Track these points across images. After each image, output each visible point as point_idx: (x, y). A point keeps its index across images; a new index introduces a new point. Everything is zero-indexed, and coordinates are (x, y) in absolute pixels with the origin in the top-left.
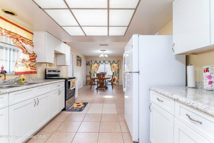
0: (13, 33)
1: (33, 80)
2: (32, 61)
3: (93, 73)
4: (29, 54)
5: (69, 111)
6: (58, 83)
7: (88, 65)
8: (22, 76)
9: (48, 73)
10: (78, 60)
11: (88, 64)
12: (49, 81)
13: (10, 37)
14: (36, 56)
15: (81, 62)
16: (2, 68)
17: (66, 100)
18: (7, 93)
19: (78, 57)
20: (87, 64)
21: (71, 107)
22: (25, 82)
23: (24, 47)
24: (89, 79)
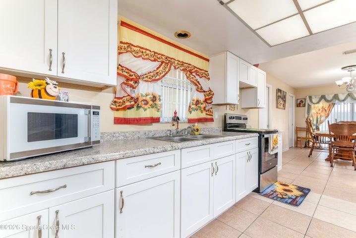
0: (186, 63)
1: (209, 131)
2: (207, 103)
3: (315, 123)
4: (204, 92)
5: (267, 196)
6: (247, 139)
7: (300, 106)
8: (196, 124)
9: (229, 121)
10: (278, 97)
11: (300, 104)
12: (233, 135)
13: (183, 70)
14: (213, 94)
15: (285, 101)
16: (175, 113)
17: (261, 173)
18: (179, 149)
19: (279, 91)
20: (298, 105)
21: (271, 189)
22: (200, 134)
23: (198, 82)
24: (303, 134)
